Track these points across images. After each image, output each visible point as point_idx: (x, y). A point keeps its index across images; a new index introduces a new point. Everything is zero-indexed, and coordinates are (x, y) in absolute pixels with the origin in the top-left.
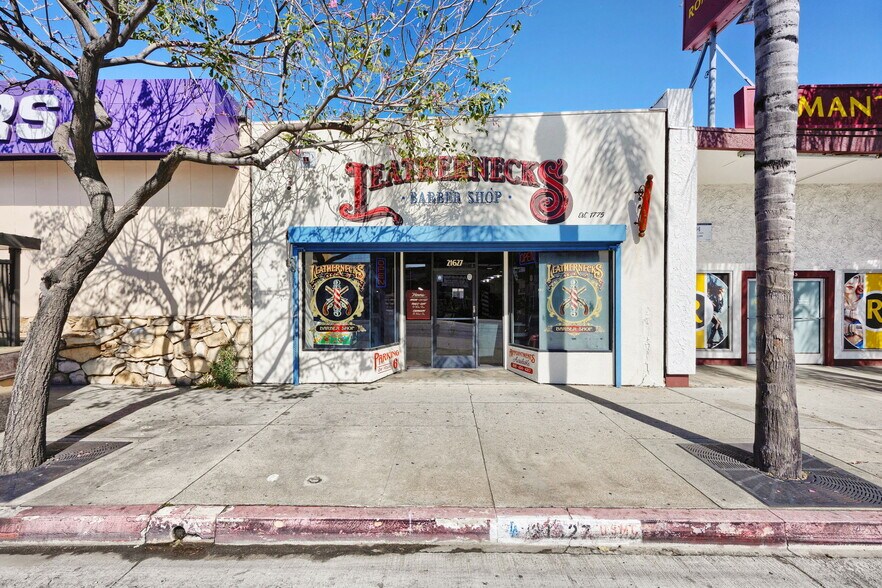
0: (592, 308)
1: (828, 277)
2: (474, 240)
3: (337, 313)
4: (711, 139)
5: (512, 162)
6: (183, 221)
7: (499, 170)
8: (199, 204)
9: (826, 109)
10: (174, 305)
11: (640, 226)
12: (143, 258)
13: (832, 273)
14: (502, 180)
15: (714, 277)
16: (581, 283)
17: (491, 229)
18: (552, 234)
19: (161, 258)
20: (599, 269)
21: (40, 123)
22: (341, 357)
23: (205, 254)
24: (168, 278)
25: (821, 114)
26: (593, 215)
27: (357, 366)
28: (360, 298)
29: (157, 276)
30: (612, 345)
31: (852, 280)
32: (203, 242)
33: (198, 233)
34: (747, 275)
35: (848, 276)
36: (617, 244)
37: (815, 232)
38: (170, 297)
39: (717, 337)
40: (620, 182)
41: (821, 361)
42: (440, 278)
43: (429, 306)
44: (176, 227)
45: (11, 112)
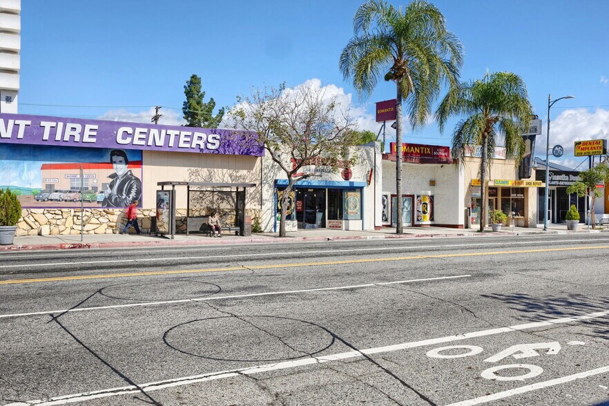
0: (357, 206)
1: (413, 196)
4: (385, 157)
6: (238, 175)
8: (243, 169)
9: (410, 150)
11: (369, 182)
13: (414, 195)
15: (383, 196)
16: (354, 198)
18: (346, 184)
20: (358, 194)
21: (214, 144)
26: (357, 178)
28: (293, 203)
30: (362, 218)
34: (392, 196)
35: (418, 197)
36: (363, 187)
37: (410, 181)
39: (384, 218)
40: (366, 164)
41: (411, 225)
42: (315, 195)
43: (302, 206)
44: (237, 176)
45: (205, 139)
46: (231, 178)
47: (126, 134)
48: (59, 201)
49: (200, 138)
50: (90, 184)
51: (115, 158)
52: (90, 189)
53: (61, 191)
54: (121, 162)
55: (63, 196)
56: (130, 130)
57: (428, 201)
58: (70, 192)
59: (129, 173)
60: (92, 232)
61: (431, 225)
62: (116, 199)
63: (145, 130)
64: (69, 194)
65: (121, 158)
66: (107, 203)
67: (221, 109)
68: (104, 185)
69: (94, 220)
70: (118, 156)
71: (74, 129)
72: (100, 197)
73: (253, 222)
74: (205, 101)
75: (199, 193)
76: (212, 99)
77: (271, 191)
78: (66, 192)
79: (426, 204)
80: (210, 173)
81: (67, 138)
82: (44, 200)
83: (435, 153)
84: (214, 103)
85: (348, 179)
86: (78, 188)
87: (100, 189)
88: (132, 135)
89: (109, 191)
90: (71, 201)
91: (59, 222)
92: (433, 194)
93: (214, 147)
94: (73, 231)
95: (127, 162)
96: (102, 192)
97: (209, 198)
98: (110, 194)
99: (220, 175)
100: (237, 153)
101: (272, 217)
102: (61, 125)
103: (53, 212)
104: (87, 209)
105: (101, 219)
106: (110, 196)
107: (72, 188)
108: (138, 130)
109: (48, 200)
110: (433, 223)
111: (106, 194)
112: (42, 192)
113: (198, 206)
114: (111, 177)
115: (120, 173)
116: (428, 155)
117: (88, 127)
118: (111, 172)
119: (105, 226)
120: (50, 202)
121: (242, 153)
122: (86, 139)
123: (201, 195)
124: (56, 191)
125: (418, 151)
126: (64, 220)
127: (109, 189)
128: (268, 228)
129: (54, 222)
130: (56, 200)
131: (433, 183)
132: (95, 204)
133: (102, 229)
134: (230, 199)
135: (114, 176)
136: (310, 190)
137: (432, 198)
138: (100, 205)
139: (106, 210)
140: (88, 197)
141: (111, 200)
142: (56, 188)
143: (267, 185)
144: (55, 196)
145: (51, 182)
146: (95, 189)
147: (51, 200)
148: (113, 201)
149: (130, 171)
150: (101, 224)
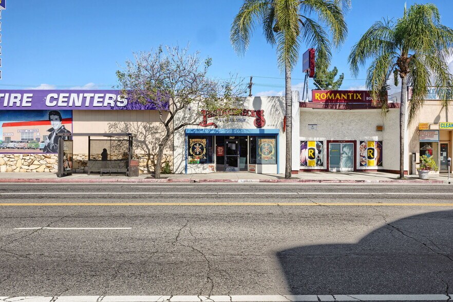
0: (271, 152)
1: (355, 142)
2: (235, 133)
3: (198, 153)
5: (249, 110)
6: (151, 126)
7: (245, 112)
8: (156, 121)
9: (335, 97)
10: (149, 150)
11: (284, 129)
12: (140, 136)
14: (246, 115)
15: (318, 142)
16: (268, 145)
17: (240, 130)
18: (258, 131)
19: (145, 137)
20: (273, 141)
21: (123, 102)
22: (197, 166)
23: (157, 136)
24: (147, 143)
25: (333, 98)
26: (271, 126)
27: (202, 168)
28: (205, 149)
29: (144, 142)
30: (277, 163)
31: (363, 143)
32: (157, 132)
33: (156, 129)
34: (329, 141)
35: (361, 142)
36: (277, 134)
37: (350, 127)
38: (148, 148)
39: (319, 163)
40: (279, 113)
41: (353, 170)
43: (224, 152)
44: (150, 128)
45: (115, 99)
46: (145, 129)
47: (52, 99)
48: (14, 148)
49: (111, 98)
50: (35, 136)
51: (52, 117)
52: (35, 139)
53: (15, 142)
54: (56, 119)
55: (17, 145)
56: (55, 96)
57: (374, 146)
58: (21, 142)
59: (63, 128)
60: (35, 171)
61: (378, 170)
62: (53, 147)
63: (67, 95)
64: (21, 144)
65: (57, 117)
66: (47, 149)
67: (341, 74)
68: (44, 137)
69: (36, 162)
70: (54, 115)
71: (16, 97)
72: (42, 146)
73: (163, 165)
74: (330, 69)
75: (116, 142)
76: (335, 68)
77: (182, 139)
78: (18, 142)
79: (373, 150)
80: (126, 126)
81: (11, 104)
82: (4, 148)
83: (367, 98)
84: (337, 70)
85: (261, 127)
86: (26, 139)
87: (42, 140)
88: (57, 99)
89: (48, 141)
90: (22, 148)
91: (11, 163)
92: (380, 140)
93: (122, 105)
94: (21, 170)
95: (61, 120)
96: (43, 142)
97: (126, 146)
98: (49, 143)
99: (136, 127)
100: (143, 109)
101: (182, 160)
102: (7, 95)
103: (8, 156)
104: (32, 154)
105: (41, 162)
106: (49, 145)
107: (22, 139)
108: (62, 95)
109: (7, 148)
110: (380, 168)
111: (46, 144)
112: (3, 142)
113: (117, 152)
114: (49, 130)
115: (56, 128)
116: (358, 100)
117: (26, 95)
118: (49, 127)
119: (44, 166)
120: (8, 149)
121: (148, 108)
122: (24, 104)
123: (119, 143)
124: (12, 142)
125: (346, 98)
126: (15, 162)
127: (48, 139)
128: (178, 170)
129: (9, 163)
130: (12, 148)
131: (380, 128)
132: (38, 151)
133: (41, 169)
134: (144, 146)
135: (51, 130)
136: (231, 138)
137: (380, 144)
138: (42, 151)
139: (45, 155)
140: (33, 145)
141: (49, 148)
142: (12, 140)
143: (178, 134)
144: (11, 145)
145: (9, 135)
146: (38, 140)
147: (9, 148)
148: (51, 148)
149: (64, 126)
150: (42, 165)
